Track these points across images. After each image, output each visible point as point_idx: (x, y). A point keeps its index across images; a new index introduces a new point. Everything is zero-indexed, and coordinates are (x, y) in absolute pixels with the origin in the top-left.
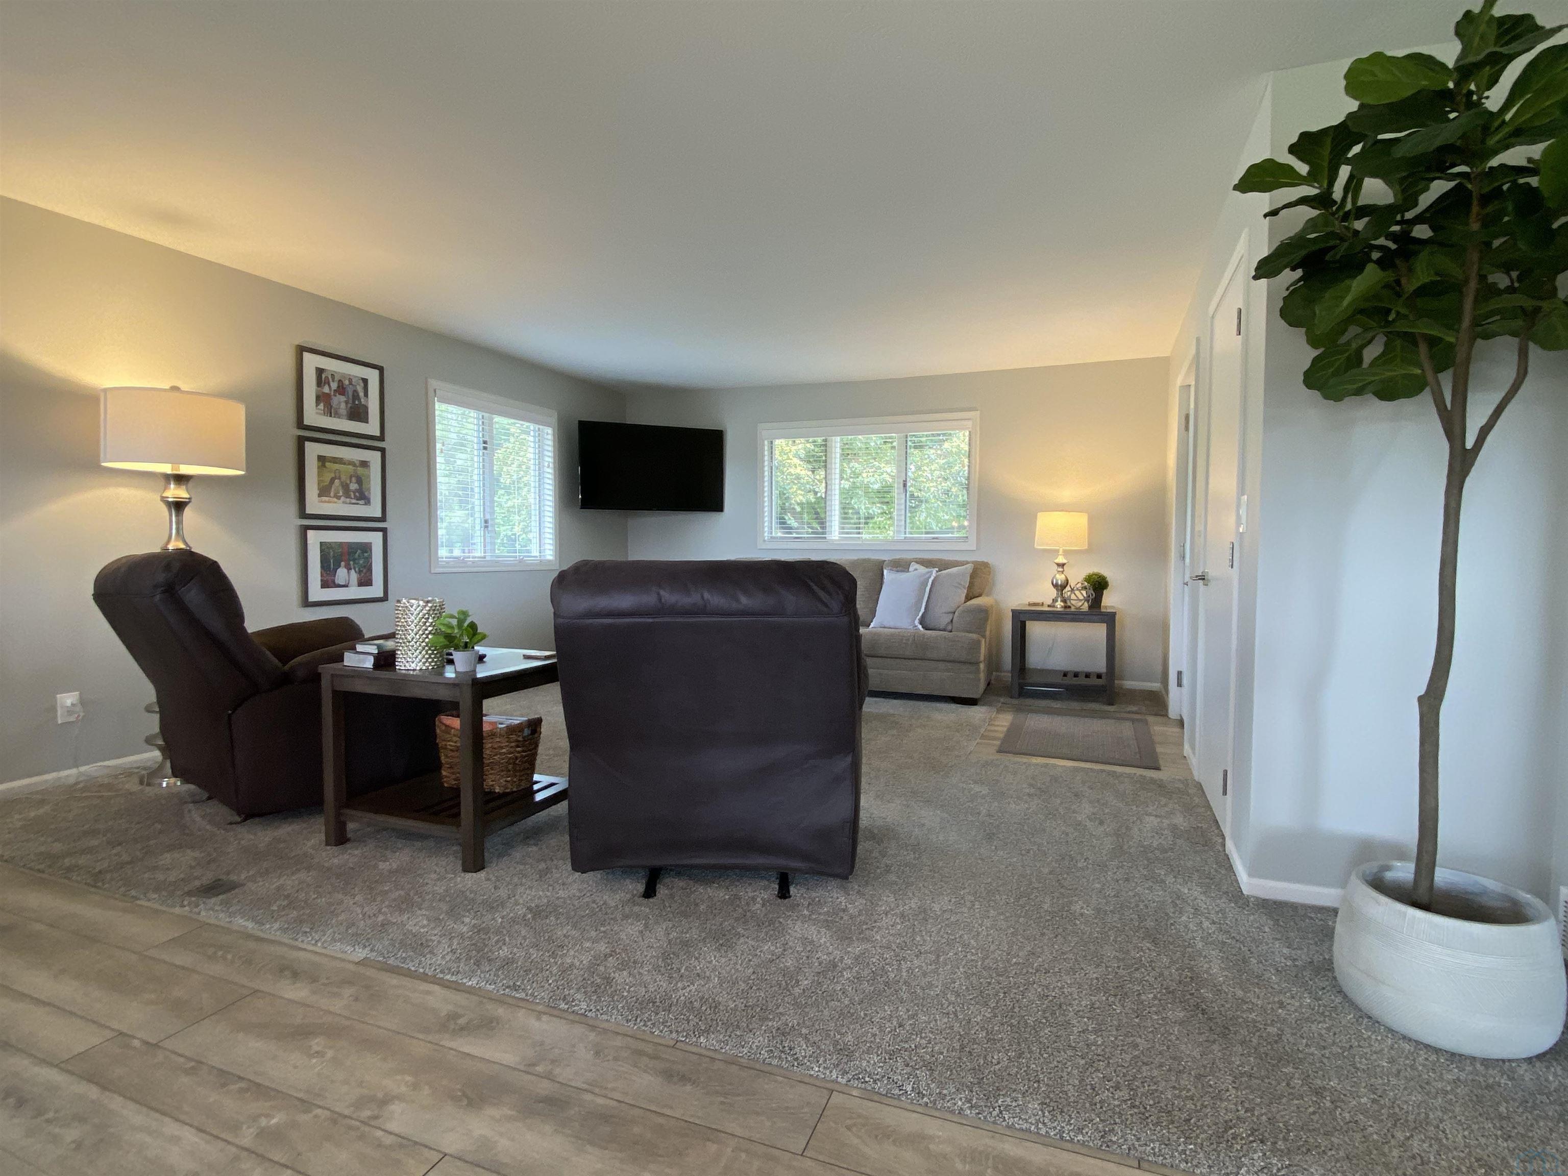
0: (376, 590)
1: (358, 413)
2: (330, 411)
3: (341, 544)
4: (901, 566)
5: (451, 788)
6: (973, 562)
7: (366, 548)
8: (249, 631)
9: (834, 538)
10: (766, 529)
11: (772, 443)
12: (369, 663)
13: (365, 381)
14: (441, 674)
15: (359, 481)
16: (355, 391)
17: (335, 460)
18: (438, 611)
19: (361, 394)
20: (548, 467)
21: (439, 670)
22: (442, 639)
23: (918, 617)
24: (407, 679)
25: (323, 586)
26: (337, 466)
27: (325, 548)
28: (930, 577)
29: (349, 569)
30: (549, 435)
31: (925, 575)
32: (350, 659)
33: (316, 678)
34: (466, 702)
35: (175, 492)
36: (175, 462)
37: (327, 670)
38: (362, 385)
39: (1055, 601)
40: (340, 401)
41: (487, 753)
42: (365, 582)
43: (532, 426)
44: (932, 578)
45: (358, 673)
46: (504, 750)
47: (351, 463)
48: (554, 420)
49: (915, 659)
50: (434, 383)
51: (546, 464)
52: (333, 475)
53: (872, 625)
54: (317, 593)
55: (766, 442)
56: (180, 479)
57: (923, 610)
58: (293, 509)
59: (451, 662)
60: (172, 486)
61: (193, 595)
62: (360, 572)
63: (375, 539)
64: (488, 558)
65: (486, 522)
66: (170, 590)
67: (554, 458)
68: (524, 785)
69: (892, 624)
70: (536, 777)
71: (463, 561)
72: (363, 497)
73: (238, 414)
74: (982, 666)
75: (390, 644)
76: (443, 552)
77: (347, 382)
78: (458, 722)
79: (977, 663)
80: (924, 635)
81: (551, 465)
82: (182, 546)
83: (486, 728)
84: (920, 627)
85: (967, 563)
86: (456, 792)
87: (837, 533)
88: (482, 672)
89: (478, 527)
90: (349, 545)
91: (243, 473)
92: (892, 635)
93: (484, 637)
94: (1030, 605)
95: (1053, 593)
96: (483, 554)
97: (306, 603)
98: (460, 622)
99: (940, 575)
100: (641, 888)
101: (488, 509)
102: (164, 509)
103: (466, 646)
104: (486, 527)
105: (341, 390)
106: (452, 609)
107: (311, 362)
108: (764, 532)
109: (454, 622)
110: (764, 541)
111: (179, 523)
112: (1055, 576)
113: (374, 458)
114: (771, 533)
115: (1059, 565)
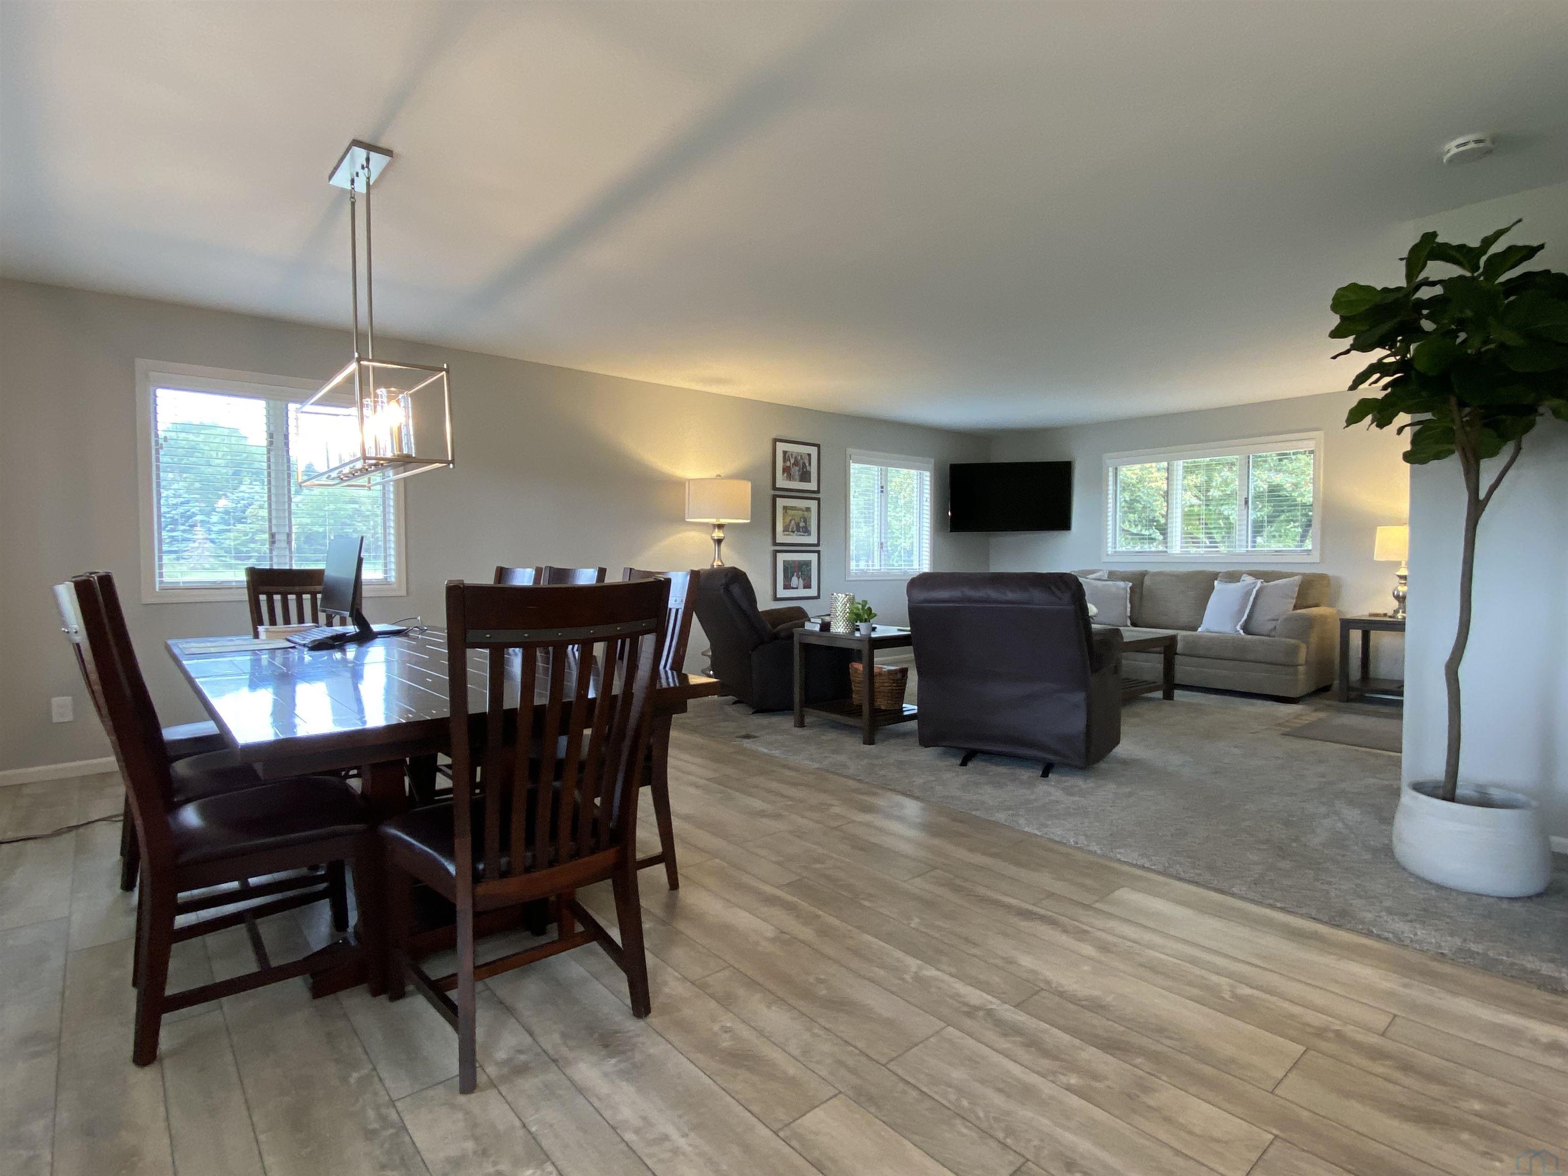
0: (813, 592)
1: (805, 476)
2: (790, 477)
3: (794, 562)
4: (1233, 577)
5: (857, 705)
6: (1304, 575)
7: (808, 564)
8: (760, 610)
9: (1174, 552)
10: (1110, 545)
11: (1116, 469)
12: (817, 628)
13: (809, 455)
14: (854, 634)
15: (805, 521)
16: (804, 463)
17: (793, 508)
18: (852, 600)
19: (807, 465)
20: (926, 501)
21: (852, 633)
22: (855, 617)
23: (1240, 623)
24: (837, 637)
25: (784, 589)
26: (793, 512)
27: (786, 563)
28: (1255, 587)
29: (799, 578)
30: (927, 476)
31: (1250, 584)
32: (808, 626)
33: (791, 636)
34: (865, 649)
35: (718, 534)
36: (718, 518)
37: (798, 630)
38: (807, 457)
39: (1396, 612)
40: (795, 471)
41: (877, 685)
42: (807, 586)
43: (913, 472)
44: (1257, 588)
45: (812, 633)
46: (886, 684)
47: (801, 509)
48: (931, 466)
49: (1235, 660)
50: (850, 450)
51: (925, 499)
52: (790, 518)
53: (1200, 629)
54: (782, 593)
55: (1110, 469)
56: (720, 526)
57: (1245, 617)
58: (769, 540)
59: (858, 630)
60: (716, 530)
61: (736, 590)
62: (804, 580)
63: (813, 557)
64: (882, 571)
65: (882, 544)
66: (727, 588)
67: (931, 495)
68: (897, 707)
69: (1216, 629)
70: (904, 705)
71: (866, 573)
72: (807, 531)
73: (747, 487)
74: (1301, 669)
75: (827, 619)
76: (853, 565)
77: (799, 458)
78: (861, 665)
79: (1296, 665)
80: (1243, 639)
81: (929, 500)
82: (720, 564)
83: (876, 670)
84: (1241, 632)
85: (1296, 574)
86: (860, 706)
87: (1178, 548)
88: (874, 635)
89: (876, 548)
90: (799, 562)
91: (749, 521)
92: (1214, 638)
93: (875, 615)
94: (1371, 615)
95: (1395, 604)
96: (879, 568)
97: (776, 599)
98: (863, 606)
99: (1265, 587)
100: (959, 762)
101: (883, 535)
102: (712, 543)
103: (866, 621)
104: (882, 548)
105: (796, 463)
106: (859, 599)
107: (781, 447)
108: (1107, 547)
109: (860, 606)
110: (1108, 555)
111: (719, 551)
112: (1397, 587)
113: (813, 504)
114: (1115, 548)
115: (1401, 577)
